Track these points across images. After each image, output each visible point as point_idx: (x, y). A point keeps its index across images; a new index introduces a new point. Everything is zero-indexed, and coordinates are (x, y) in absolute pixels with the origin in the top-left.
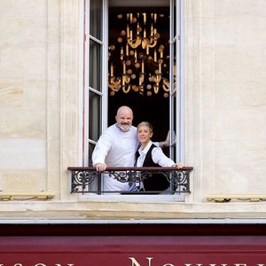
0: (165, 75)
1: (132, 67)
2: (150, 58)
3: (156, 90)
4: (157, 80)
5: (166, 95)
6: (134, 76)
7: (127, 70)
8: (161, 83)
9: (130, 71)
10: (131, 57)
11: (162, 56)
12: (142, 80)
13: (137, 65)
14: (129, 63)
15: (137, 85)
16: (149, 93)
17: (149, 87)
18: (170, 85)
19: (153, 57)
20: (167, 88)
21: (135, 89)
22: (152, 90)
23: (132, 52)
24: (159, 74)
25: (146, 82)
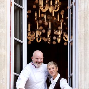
0: (65, 30)
1: (42, 25)
2: (55, 19)
3: (59, 41)
4: (60, 33)
5: (65, 44)
6: (44, 31)
7: (39, 27)
8: (62, 35)
9: (41, 28)
10: (42, 18)
11: (63, 17)
12: (49, 33)
13: (46, 24)
14: (41, 22)
15: (46, 37)
16: (54, 43)
17: (55, 38)
18: (68, 37)
19: (57, 18)
20: (66, 39)
21: (45, 39)
22: (56, 40)
23: (42, 15)
24: (61, 30)
25: (52, 35)
